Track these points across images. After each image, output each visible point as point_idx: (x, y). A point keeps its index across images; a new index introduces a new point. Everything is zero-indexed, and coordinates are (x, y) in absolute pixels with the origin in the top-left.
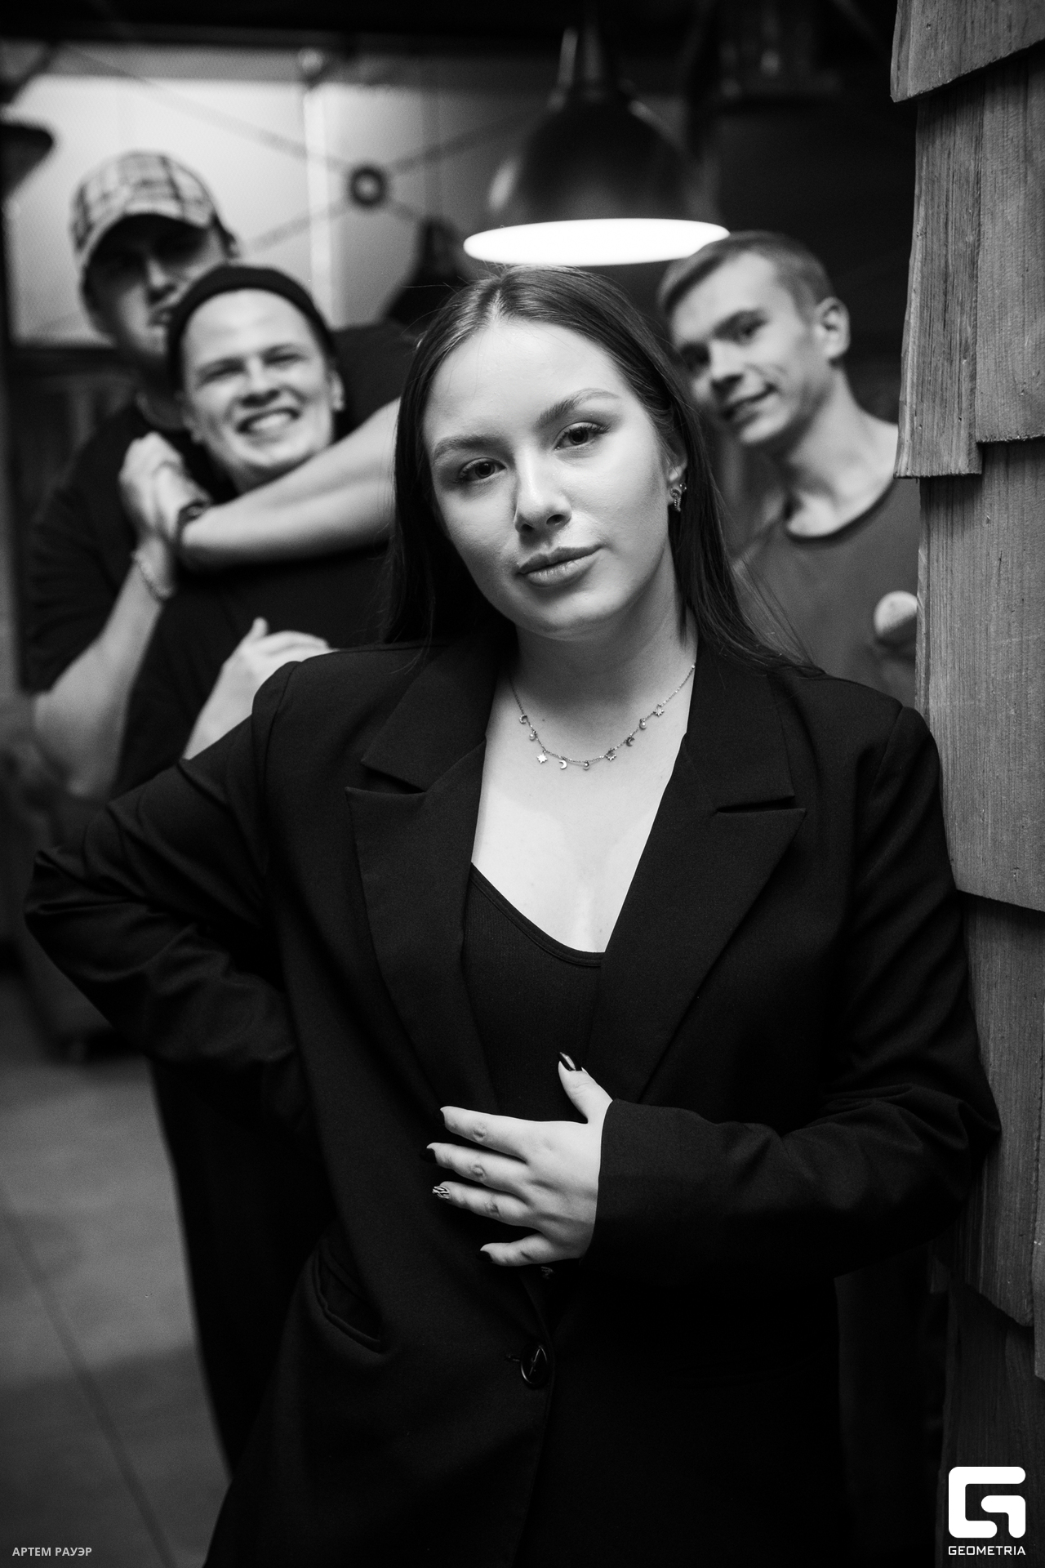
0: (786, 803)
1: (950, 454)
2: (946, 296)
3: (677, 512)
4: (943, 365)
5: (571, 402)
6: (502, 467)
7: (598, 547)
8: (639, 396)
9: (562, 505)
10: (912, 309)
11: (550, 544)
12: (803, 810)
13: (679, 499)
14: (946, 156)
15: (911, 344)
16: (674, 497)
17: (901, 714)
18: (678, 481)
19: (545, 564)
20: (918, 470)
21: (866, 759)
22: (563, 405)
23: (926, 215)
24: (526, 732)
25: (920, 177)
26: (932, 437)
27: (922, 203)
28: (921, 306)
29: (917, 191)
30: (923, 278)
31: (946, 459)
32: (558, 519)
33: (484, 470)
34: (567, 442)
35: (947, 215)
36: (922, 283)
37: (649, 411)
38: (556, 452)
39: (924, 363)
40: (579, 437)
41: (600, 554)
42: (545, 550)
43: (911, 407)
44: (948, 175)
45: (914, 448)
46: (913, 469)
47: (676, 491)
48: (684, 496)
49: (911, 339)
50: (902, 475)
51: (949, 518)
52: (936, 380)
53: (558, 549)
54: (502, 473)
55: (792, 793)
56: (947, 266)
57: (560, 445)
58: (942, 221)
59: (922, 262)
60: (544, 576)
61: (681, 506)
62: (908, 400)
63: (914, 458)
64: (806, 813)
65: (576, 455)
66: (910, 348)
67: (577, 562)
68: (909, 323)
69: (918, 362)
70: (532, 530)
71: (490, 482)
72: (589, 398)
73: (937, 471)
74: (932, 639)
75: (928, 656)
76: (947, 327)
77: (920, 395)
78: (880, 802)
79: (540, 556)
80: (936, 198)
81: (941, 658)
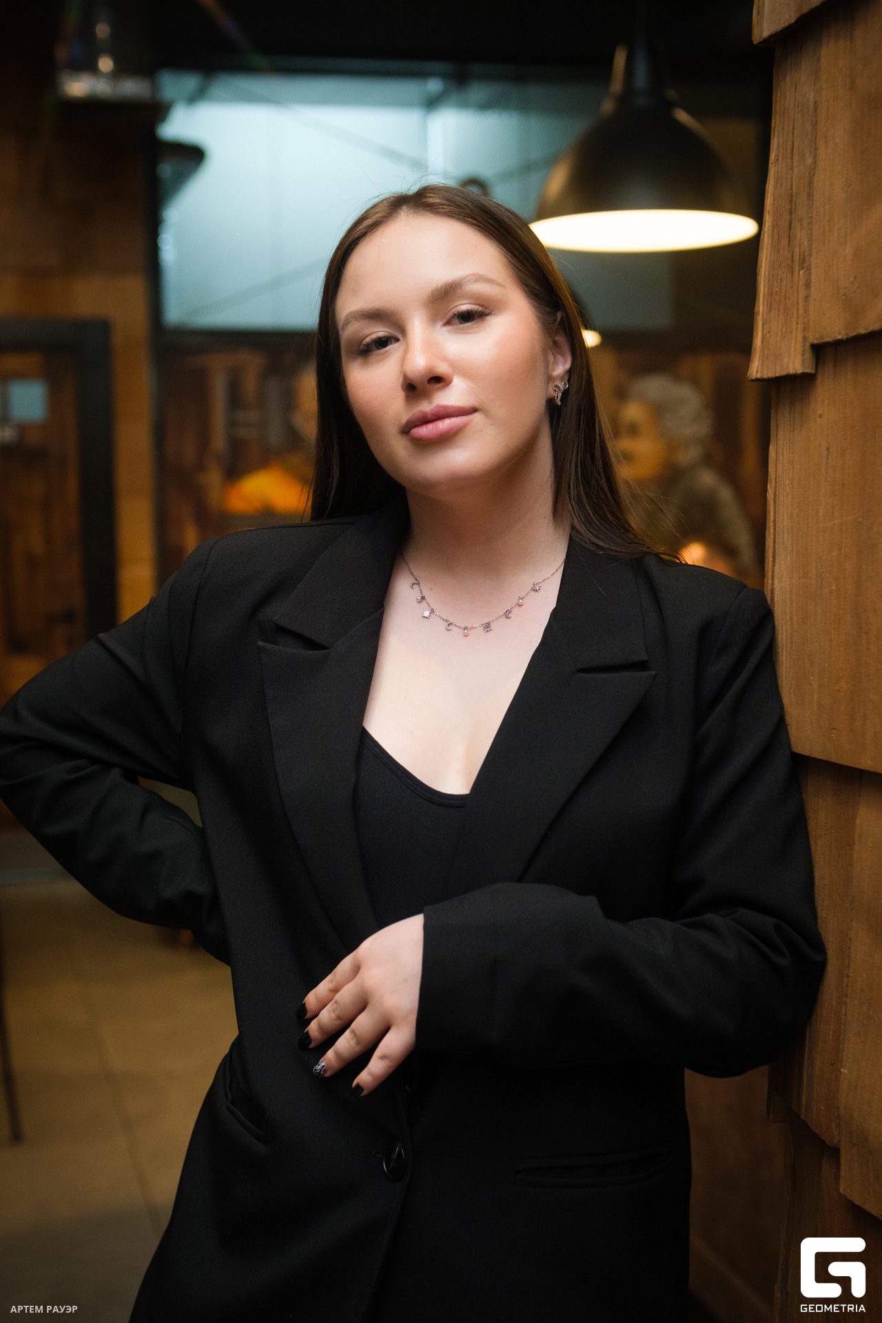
0: (641, 666)
1: (789, 356)
2: (791, 214)
3: (556, 405)
4: (787, 276)
5: (460, 282)
6: (397, 340)
7: (474, 410)
8: (524, 289)
9: (442, 368)
10: (766, 229)
11: (430, 402)
12: (653, 673)
13: (560, 394)
14: (794, 90)
15: (764, 260)
16: (555, 391)
17: (742, 593)
18: (562, 378)
19: (426, 420)
20: (765, 372)
21: (706, 629)
22: (452, 285)
23: (778, 143)
24: (415, 594)
25: (775, 111)
26: (777, 342)
27: (776, 133)
28: (773, 225)
29: (773, 124)
30: (774, 200)
31: (786, 360)
32: (438, 380)
33: (382, 343)
34: (456, 321)
35: (793, 142)
36: (774, 204)
37: (535, 307)
38: (445, 328)
39: (773, 276)
40: (467, 317)
41: (477, 417)
42: (426, 407)
43: (763, 317)
44: (795, 105)
45: (763, 353)
46: (761, 372)
47: (556, 386)
48: (565, 393)
49: (764, 256)
50: (754, 378)
51: (792, 415)
52: (781, 290)
53: (438, 406)
54: (397, 345)
55: (646, 658)
56: (792, 189)
57: (448, 323)
58: (789, 147)
59: (774, 186)
60: (424, 431)
61: (561, 400)
62: (761, 311)
63: (763, 361)
64: (655, 677)
65: (463, 332)
66: (763, 264)
67: (453, 419)
68: (763, 241)
69: (768, 275)
70: (414, 388)
71: (386, 352)
72: (476, 281)
73: (780, 372)
74: (777, 526)
75: (775, 542)
76: (791, 243)
77: (769, 305)
78: (719, 667)
79: (421, 411)
80: (786, 128)
81: (784, 542)
